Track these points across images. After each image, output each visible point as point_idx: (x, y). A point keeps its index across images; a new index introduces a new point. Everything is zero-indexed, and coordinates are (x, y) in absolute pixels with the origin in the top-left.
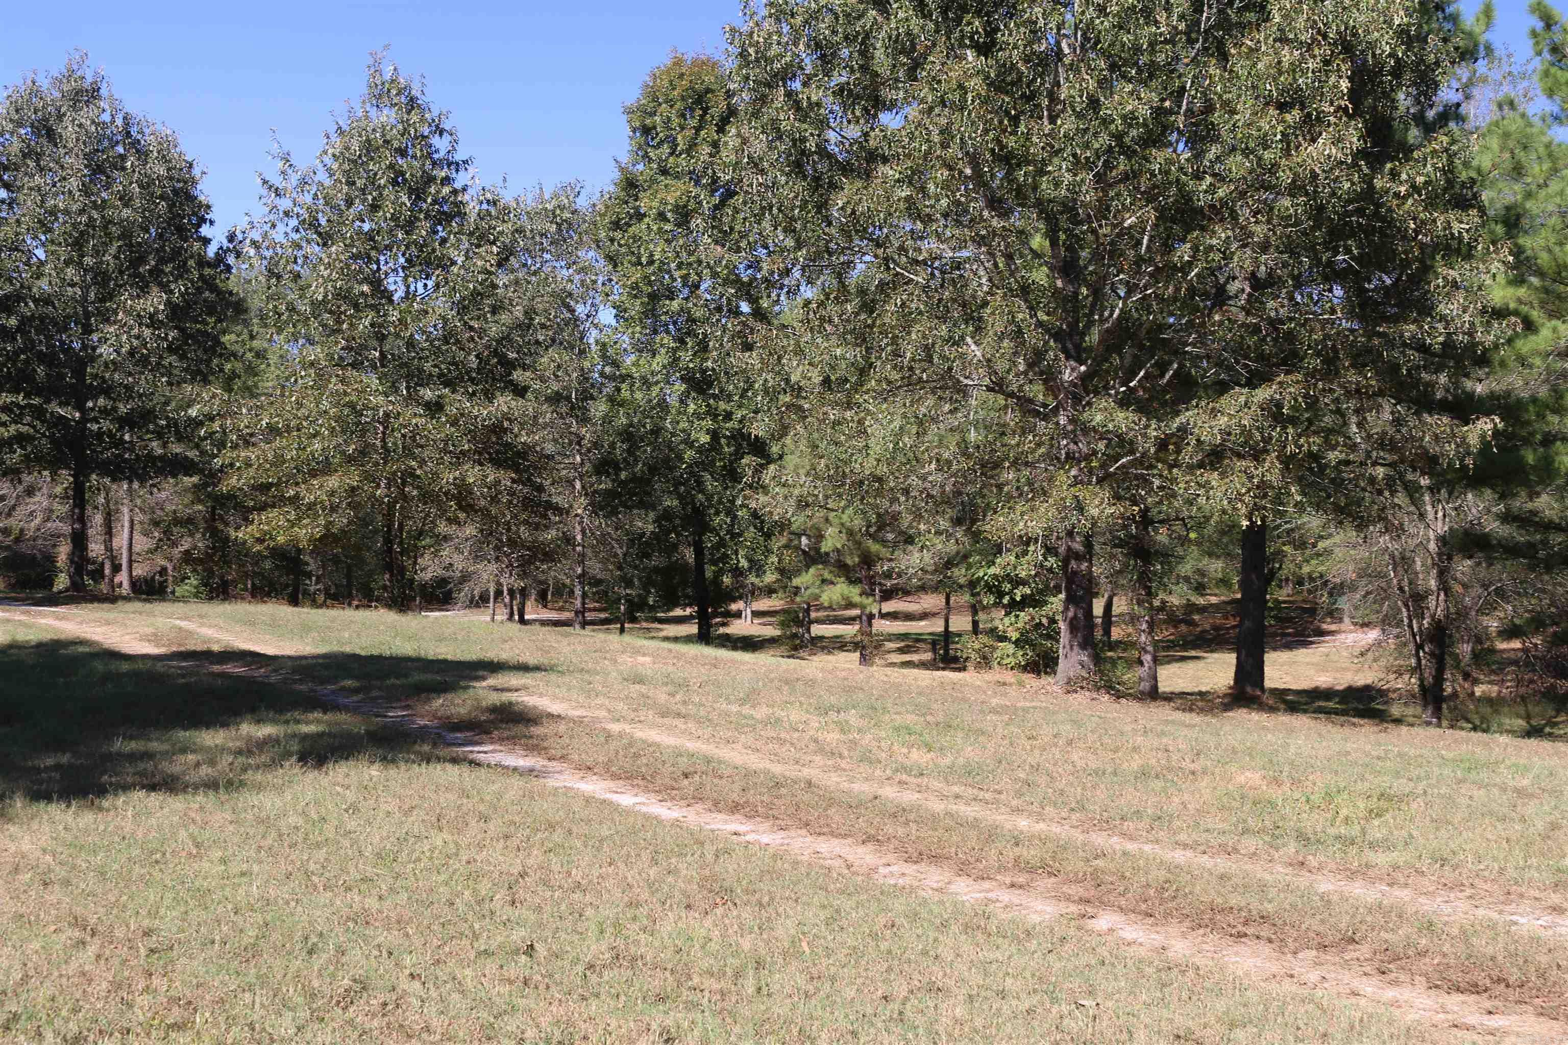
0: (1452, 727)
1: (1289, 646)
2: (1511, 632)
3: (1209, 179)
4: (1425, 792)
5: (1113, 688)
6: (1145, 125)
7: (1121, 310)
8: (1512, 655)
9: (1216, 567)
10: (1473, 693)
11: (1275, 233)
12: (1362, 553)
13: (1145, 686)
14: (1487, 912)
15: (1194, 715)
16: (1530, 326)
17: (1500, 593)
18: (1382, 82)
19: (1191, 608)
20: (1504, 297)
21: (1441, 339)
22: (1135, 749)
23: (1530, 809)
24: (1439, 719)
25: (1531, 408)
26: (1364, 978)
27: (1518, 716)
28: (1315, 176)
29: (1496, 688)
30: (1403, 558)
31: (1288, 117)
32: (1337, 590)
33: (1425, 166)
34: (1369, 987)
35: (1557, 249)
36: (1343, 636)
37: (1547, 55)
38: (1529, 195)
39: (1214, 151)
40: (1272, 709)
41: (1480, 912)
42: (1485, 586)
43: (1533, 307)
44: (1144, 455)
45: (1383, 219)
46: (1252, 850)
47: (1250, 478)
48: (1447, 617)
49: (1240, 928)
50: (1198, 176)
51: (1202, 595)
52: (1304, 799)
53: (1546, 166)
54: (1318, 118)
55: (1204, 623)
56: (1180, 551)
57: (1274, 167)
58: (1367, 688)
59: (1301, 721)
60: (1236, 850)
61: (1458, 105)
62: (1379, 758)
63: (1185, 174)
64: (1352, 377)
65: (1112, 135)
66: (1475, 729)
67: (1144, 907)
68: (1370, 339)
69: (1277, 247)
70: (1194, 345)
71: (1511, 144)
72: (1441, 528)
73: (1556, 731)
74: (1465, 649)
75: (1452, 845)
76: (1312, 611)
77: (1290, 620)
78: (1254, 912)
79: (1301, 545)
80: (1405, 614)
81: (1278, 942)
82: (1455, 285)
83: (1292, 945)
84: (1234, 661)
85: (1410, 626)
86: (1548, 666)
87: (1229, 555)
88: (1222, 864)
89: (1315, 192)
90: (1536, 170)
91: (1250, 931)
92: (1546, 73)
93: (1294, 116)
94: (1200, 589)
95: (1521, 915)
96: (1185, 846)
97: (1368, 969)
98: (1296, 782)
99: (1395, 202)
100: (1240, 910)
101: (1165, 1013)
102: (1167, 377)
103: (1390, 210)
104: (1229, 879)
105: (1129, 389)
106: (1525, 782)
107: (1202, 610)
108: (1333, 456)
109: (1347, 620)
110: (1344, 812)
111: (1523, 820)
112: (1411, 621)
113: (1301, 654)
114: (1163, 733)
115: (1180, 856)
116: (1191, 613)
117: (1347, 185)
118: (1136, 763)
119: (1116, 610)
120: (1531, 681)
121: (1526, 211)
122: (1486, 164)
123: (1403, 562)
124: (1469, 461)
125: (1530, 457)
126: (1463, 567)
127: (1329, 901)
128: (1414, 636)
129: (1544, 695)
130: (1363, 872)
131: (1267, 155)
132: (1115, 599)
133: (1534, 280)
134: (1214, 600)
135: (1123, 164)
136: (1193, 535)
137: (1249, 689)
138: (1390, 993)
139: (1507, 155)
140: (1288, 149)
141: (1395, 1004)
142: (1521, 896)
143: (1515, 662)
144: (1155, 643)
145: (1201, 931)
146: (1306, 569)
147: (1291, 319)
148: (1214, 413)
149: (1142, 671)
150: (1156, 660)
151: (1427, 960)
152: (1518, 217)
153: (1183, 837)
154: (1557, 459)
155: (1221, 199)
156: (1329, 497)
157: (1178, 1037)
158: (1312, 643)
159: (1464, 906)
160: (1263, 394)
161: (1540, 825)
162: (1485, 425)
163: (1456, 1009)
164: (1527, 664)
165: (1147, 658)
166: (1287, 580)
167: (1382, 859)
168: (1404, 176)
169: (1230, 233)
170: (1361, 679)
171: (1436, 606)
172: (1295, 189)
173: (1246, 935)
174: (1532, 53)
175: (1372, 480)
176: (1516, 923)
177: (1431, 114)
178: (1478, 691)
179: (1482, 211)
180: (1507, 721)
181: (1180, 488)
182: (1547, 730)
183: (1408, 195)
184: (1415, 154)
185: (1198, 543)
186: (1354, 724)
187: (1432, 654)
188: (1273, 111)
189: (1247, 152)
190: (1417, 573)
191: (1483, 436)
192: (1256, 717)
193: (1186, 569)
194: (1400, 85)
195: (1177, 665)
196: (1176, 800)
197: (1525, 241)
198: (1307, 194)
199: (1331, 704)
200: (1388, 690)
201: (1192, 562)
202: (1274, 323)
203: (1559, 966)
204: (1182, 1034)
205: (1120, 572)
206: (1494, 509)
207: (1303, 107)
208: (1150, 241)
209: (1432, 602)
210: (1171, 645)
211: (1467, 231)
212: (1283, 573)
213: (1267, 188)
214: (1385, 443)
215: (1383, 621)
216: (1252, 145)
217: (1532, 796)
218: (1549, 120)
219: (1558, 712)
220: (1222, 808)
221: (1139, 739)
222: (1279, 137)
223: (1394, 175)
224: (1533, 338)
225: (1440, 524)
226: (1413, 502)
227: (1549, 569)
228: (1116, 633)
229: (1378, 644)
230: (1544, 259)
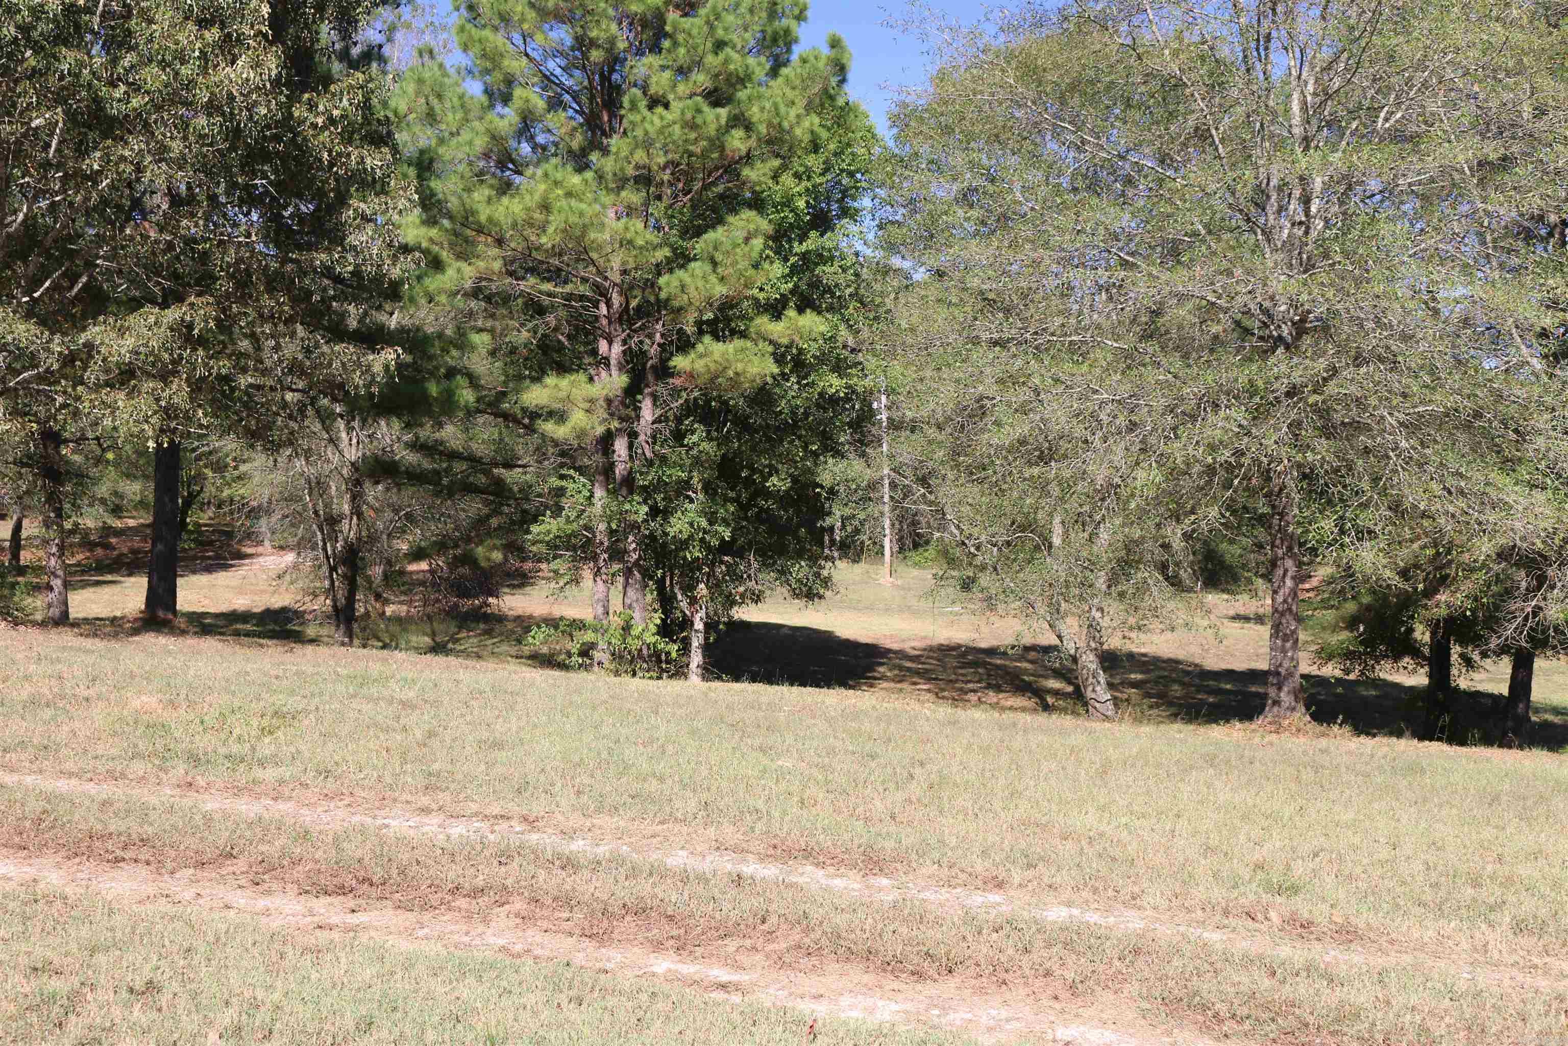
0: (364, 646)
1: (209, 570)
2: (418, 554)
3: (123, 88)
4: (317, 708)
5: (11, 615)
6: (55, 20)
7: (26, 215)
8: (421, 576)
9: (133, 489)
10: (384, 613)
11: (191, 151)
12: (278, 477)
13: (55, 612)
14: (363, 818)
15: (97, 640)
16: (437, 265)
17: (409, 517)
18: (305, 13)
19: (107, 530)
20: (417, 236)
21: (350, 268)
22: (27, 678)
23: (410, 719)
24: (351, 637)
25: (437, 343)
26: (239, 891)
27: (425, 634)
28: (231, 98)
29: (405, 608)
30: (318, 483)
31: (207, 34)
32: (254, 513)
33: (341, 100)
34: (240, 899)
35: (465, 195)
36: (261, 559)
37: (464, 12)
38: (441, 141)
39: (129, 59)
40: (183, 633)
41: (356, 819)
42: (396, 511)
43: (442, 248)
44: (47, 370)
45: (299, 147)
46: (141, 773)
47: (158, 400)
48: (359, 539)
49: (119, 853)
50: (113, 84)
51: (120, 518)
52: (198, 721)
53: (459, 115)
54: (238, 39)
55: (122, 546)
56: (94, 472)
57: (191, 84)
58: (284, 610)
59: (210, 644)
60: (123, 775)
61: (380, 46)
62: (277, 677)
63: (99, 80)
64: (267, 302)
65: (18, 27)
66: (384, 647)
67: (17, 839)
68: (283, 263)
69: (193, 165)
70: (105, 258)
71: (427, 90)
72: (352, 454)
73: (458, 647)
74: (377, 572)
75: (336, 758)
76: (229, 535)
77: (211, 543)
78: (134, 836)
79: (220, 468)
80: (320, 536)
81: (156, 864)
82: (366, 219)
83: (169, 865)
84: (146, 585)
85: (325, 549)
86: (452, 586)
87: (146, 477)
88: (106, 790)
89: (232, 113)
90: (451, 119)
91: (128, 855)
92: (462, 29)
93: (213, 34)
94: (117, 511)
95: (393, 818)
96: (71, 775)
97: (243, 882)
98: (191, 704)
99: (311, 132)
100: (120, 834)
101: (24, 947)
102: (76, 290)
103: (305, 139)
104: (111, 805)
105: (33, 299)
106: (411, 694)
107: (118, 533)
108: (244, 381)
109: (267, 543)
110: (237, 732)
111: (405, 729)
112: (325, 544)
113: (221, 578)
114: (58, 660)
115: (63, 785)
116: (108, 536)
117: (264, 111)
118: (26, 692)
119: (24, 534)
120: (438, 601)
121: (440, 156)
122: (403, 108)
123: (318, 486)
124: (375, 390)
125: (433, 389)
126: (374, 493)
127: (211, 819)
128: (328, 558)
129: (448, 613)
130: (251, 789)
131: (185, 71)
132: (25, 523)
133: (446, 223)
134: (132, 523)
135: (30, 58)
136: (110, 456)
137: (161, 614)
138: (262, 903)
139: (423, 101)
140: (206, 68)
141: (267, 913)
142: (395, 800)
143: (423, 583)
144: (66, 567)
145: (77, 860)
146: (226, 493)
147: (206, 240)
148: (122, 332)
149: (52, 597)
150: (67, 585)
151: (301, 867)
152: (431, 161)
153: (69, 766)
154: (458, 392)
155: (135, 109)
156: (241, 420)
157: (36, 969)
158: (232, 566)
159: (341, 813)
160: (173, 314)
161: (419, 735)
162: (391, 354)
163: (322, 911)
164: (434, 584)
165: (57, 583)
166: (209, 503)
167: (270, 774)
168: (321, 108)
169: (143, 146)
170: (278, 601)
171: (349, 529)
172: (212, 108)
173: (124, 860)
174: (452, 8)
175: (285, 405)
176: (387, 826)
177: (355, 51)
178: (389, 610)
179: (395, 150)
180: (414, 638)
181: (85, 407)
182: (450, 646)
183: (325, 127)
184: (332, 88)
185: (117, 464)
186: (262, 646)
187: (345, 576)
188: (191, 26)
189: (164, 65)
190: (332, 498)
191: (387, 367)
192: (162, 640)
193: (103, 490)
194: (322, 19)
195: (91, 590)
196: (66, 728)
197: (435, 184)
198: (223, 114)
199: (248, 627)
200: (305, 612)
201: (109, 484)
202: (190, 241)
203: (418, 863)
204: (40, 965)
205: (28, 492)
206: (405, 438)
207: (223, 26)
208: (60, 143)
209: (345, 525)
210: (84, 569)
211: (381, 168)
212: (205, 496)
213: (187, 104)
214: (295, 368)
215: (299, 544)
216: (168, 58)
217: (414, 707)
218: (463, 73)
219: (460, 628)
220: (115, 734)
221: (32, 667)
222: (197, 53)
223: (312, 106)
224: (439, 277)
225: (354, 451)
226: (327, 430)
227: (451, 495)
228: (26, 557)
229: (296, 566)
230: (453, 204)
